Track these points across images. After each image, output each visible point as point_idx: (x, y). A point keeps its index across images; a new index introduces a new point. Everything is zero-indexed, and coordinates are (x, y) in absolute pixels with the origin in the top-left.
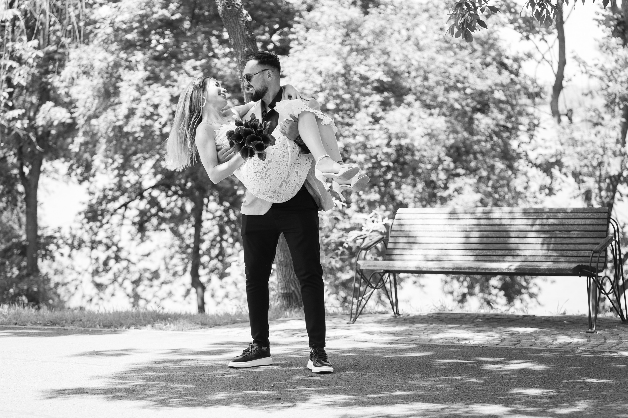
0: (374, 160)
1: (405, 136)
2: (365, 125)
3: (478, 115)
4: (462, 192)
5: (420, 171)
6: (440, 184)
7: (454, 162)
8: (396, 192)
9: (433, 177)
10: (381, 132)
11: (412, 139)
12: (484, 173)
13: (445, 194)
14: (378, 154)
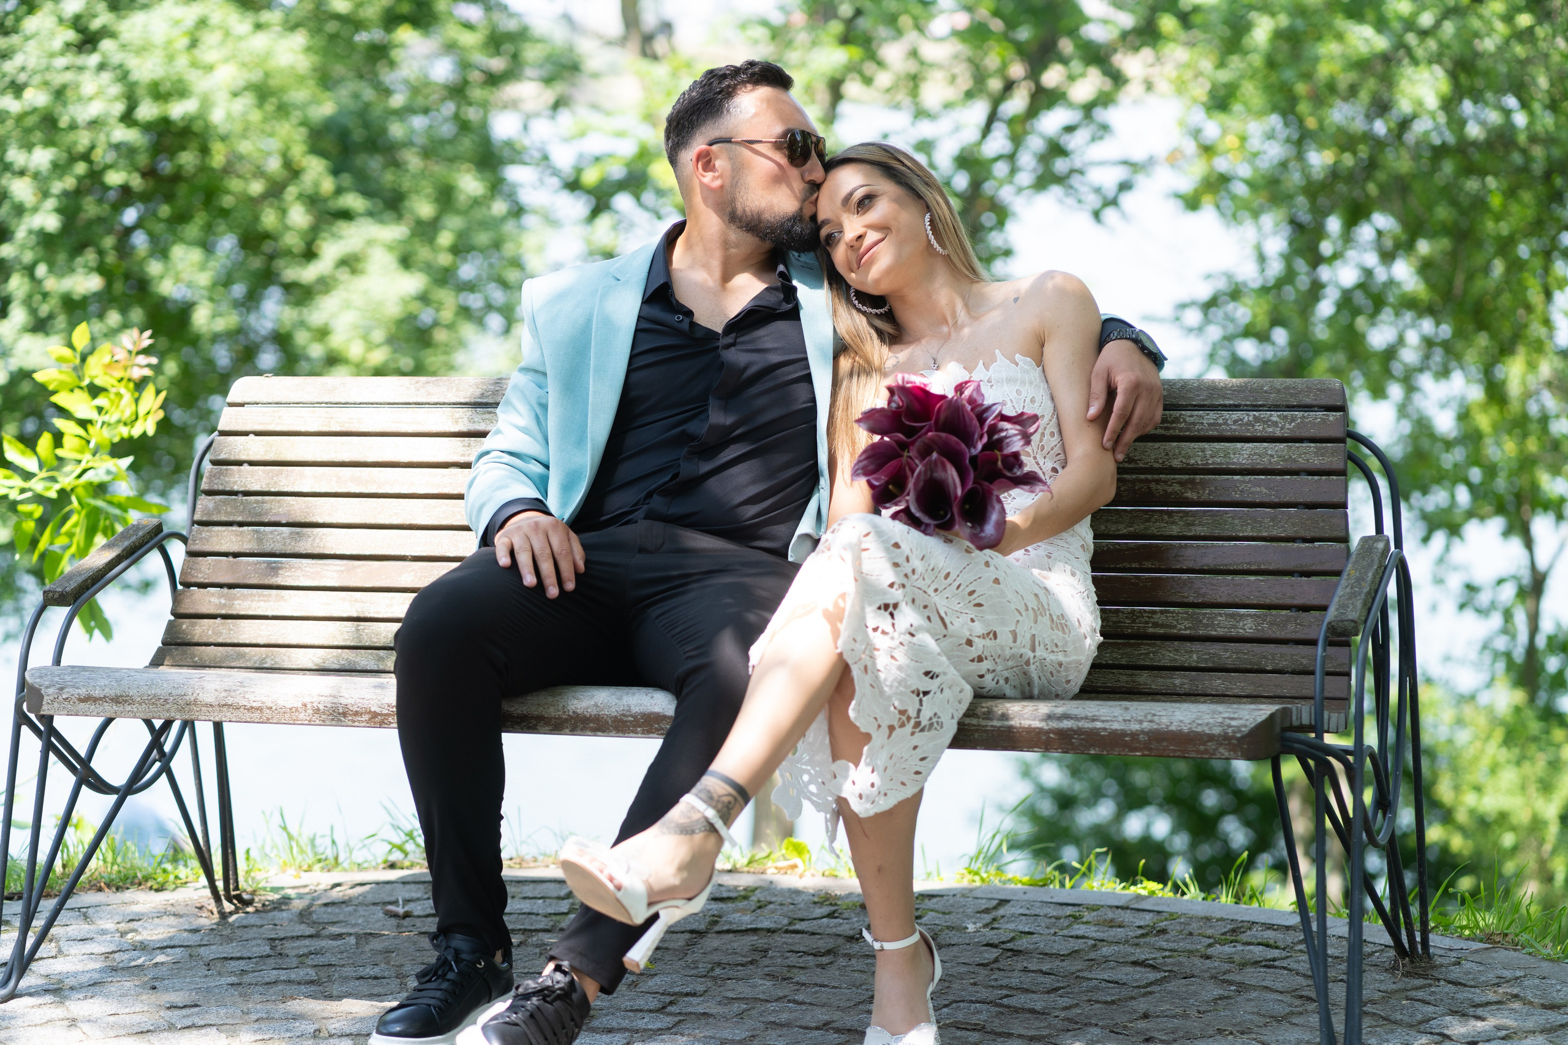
0: (81, 168)
1: (180, 91)
2: (52, 55)
3: (405, 34)
4: (360, 266)
5: (227, 201)
6: (292, 241)
7: (335, 172)
8: (154, 268)
9: (269, 219)
10: (106, 76)
11: (206, 103)
12: (425, 209)
13: (308, 274)
14: (92, 148)
